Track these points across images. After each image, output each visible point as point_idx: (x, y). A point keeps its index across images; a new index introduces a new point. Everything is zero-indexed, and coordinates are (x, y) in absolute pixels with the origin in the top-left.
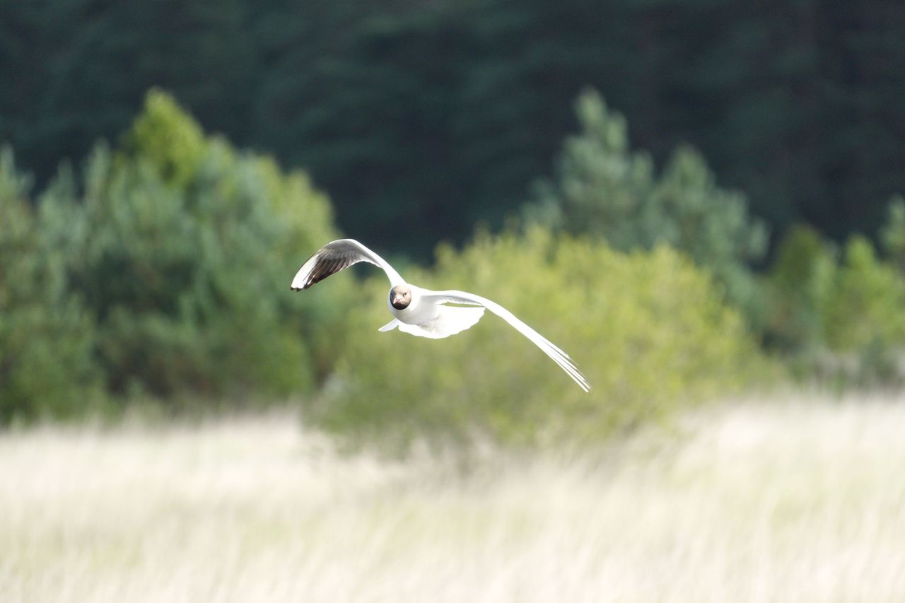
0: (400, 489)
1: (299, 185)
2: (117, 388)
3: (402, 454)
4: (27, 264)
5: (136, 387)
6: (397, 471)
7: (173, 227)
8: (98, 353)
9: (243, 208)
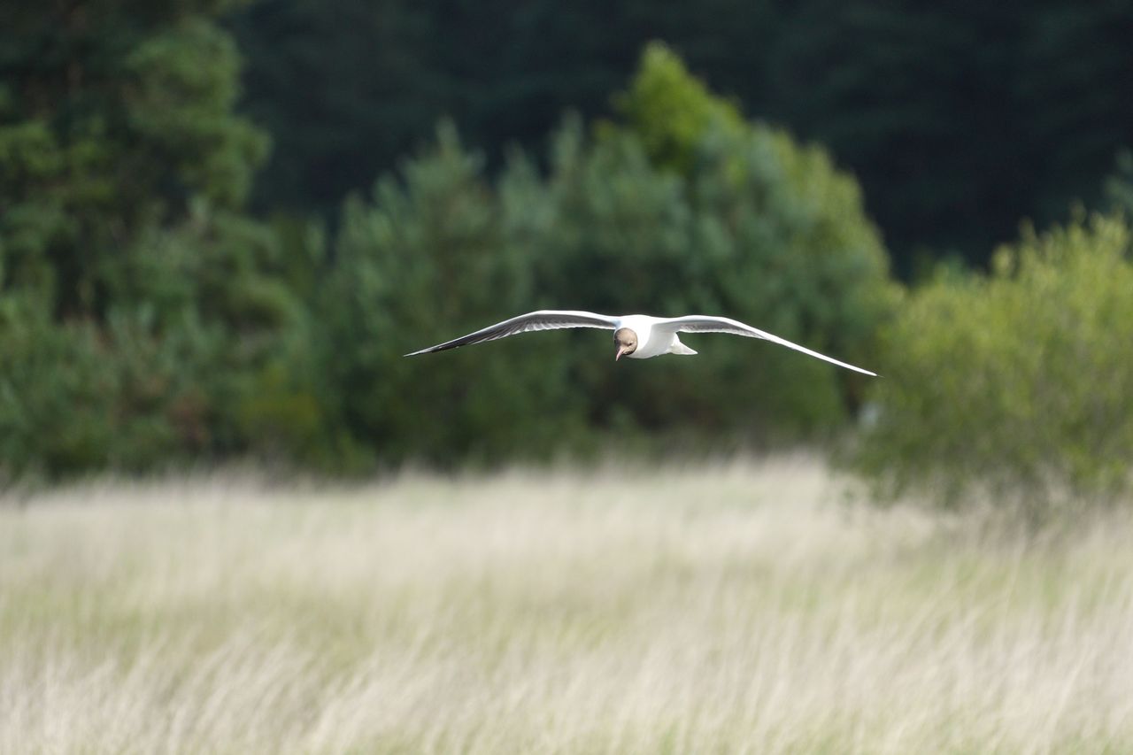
0: (952, 540)
1: (819, 161)
2: (598, 418)
3: (952, 500)
4: (484, 263)
5: (622, 416)
6: (950, 522)
7: (664, 218)
8: (574, 376)
9: (759, 192)
